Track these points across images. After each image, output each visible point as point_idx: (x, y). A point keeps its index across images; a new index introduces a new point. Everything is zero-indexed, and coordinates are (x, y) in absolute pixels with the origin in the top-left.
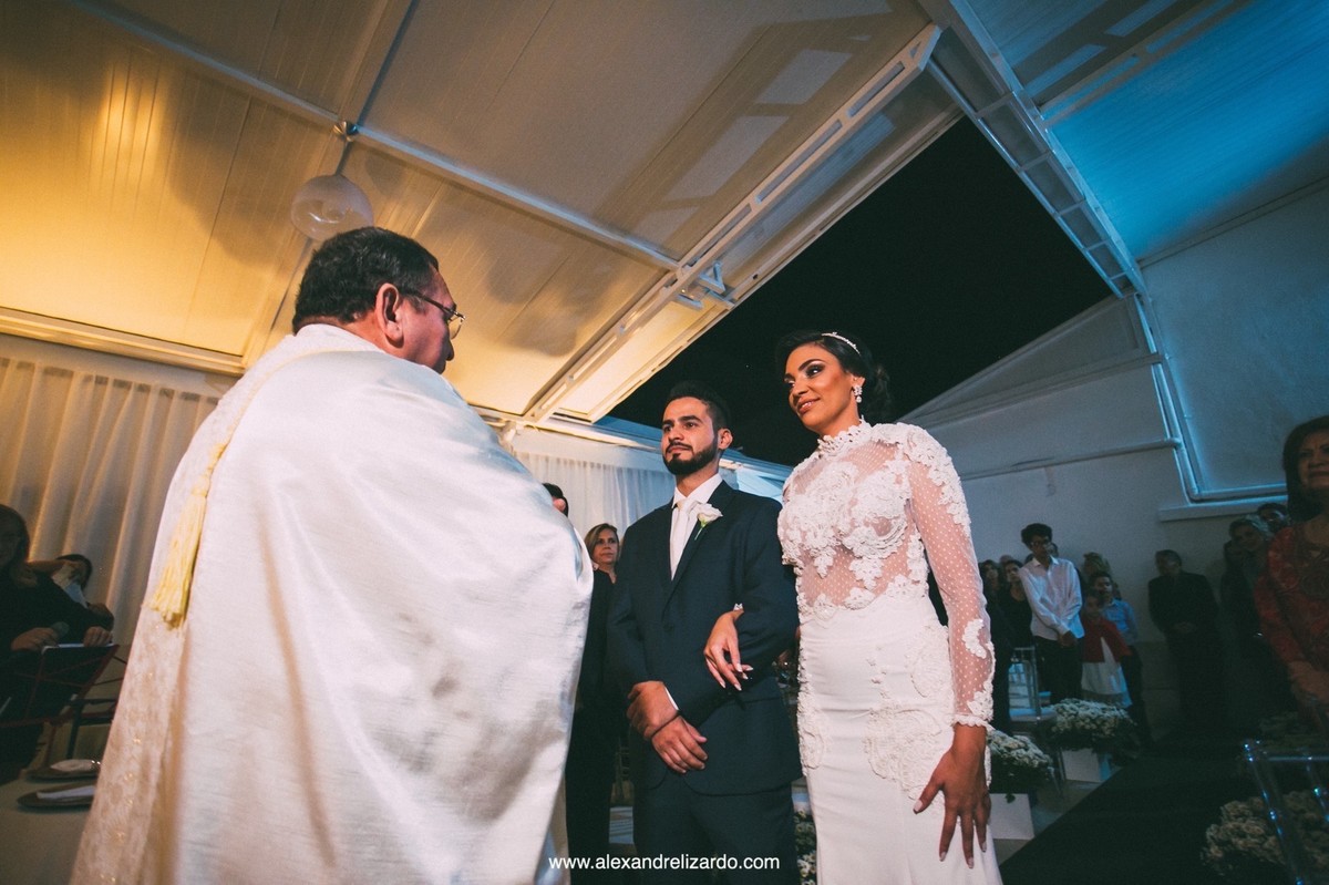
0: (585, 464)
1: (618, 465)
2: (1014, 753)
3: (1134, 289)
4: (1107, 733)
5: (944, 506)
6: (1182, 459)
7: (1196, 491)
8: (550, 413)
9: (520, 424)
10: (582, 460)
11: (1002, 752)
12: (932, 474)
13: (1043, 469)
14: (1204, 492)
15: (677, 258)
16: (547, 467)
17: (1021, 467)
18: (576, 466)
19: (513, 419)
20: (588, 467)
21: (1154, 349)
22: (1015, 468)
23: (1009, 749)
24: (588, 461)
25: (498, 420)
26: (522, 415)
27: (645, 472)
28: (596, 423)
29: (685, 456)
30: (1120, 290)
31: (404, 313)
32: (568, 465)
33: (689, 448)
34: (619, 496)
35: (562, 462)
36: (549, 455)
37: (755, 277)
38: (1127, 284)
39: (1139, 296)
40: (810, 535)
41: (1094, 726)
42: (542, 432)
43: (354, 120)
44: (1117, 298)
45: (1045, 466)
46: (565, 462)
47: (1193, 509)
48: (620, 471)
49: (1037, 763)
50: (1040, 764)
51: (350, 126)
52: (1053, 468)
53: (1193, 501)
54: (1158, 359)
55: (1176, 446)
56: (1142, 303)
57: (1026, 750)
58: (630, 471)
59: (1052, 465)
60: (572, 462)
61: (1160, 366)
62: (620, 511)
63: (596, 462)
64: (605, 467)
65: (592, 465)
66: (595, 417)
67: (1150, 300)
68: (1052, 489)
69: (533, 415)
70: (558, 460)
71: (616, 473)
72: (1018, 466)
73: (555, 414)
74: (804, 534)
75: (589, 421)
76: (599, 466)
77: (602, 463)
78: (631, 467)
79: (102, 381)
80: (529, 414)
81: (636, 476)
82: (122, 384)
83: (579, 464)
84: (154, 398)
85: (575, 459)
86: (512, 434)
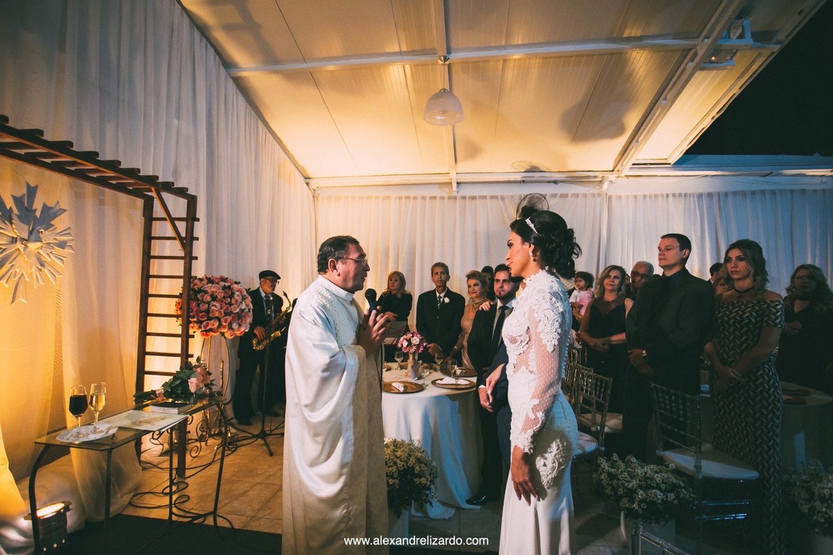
0: (667, 196)
1: (698, 191)
8: (630, 165)
9: (612, 177)
10: (665, 193)
16: (636, 202)
18: (660, 198)
19: (606, 174)
20: (671, 198)
25: (595, 177)
26: (613, 171)
28: (674, 163)
31: (340, 266)
32: (653, 198)
34: (698, 216)
35: (648, 196)
36: (637, 193)
42: (629, 178)
46: (651, 197)
48: (700, 195)
58: (710, 195)
60: (656, 196)
62: (699, 225)
63: (677, 192)
65: (674, 195)
66: (673, 160)
69: (618, 171)
70: (645, 196)
73: (633, 164)
75: (670, 164)
76: (680, 195)
77: (683, 193)
78: (711, 191)
79: (400, 198)
80: (616, 169)
81: (715, 199)
82: (407, 198)
83: (662, 195)
84: (419, 201)
85: (659, 193)
86: (607, 184)
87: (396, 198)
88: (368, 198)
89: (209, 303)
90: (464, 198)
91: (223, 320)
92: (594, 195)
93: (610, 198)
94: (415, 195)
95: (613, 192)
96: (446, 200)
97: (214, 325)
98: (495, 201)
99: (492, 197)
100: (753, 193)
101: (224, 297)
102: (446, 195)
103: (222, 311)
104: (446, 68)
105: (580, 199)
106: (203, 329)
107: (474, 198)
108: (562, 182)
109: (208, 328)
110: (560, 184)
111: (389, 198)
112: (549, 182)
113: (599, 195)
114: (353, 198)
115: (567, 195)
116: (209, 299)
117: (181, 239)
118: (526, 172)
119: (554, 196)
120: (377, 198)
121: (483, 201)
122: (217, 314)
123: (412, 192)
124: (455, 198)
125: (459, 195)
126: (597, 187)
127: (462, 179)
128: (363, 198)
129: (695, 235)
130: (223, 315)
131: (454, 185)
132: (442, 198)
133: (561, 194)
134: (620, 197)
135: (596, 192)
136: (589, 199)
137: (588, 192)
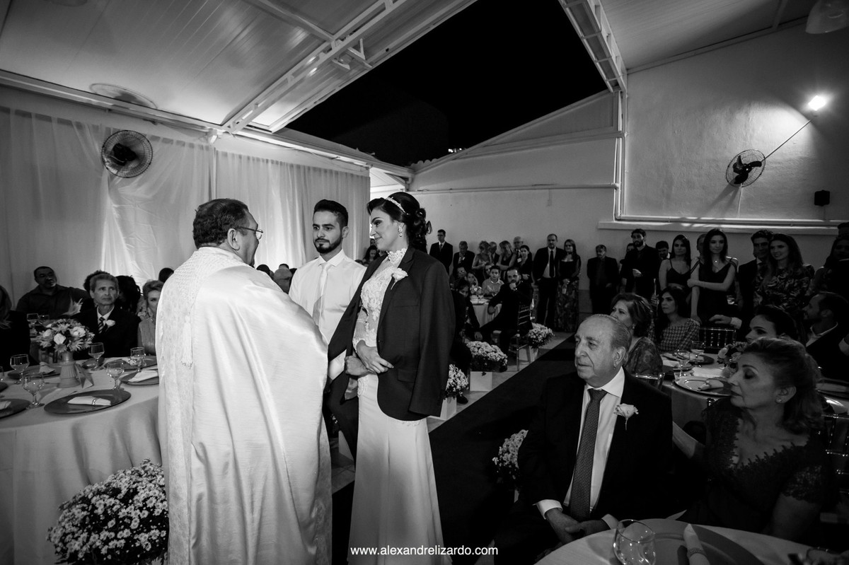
0: (267, 161)
1: (290, 162)
2: (489, 355)
3: (619, 88)
4: (540, 340)
6: (617, 196)
7: (619, 215)
8: (243, 125)
9: (220, 131)
10: (265, 158)
11: (484, 354)
13: (547, 191)
14: (622, 215)
15: (333, 32)
16: (241, 162)
17: (536, 187)
18: (261, 163)
19: (215, 128)
20: (270, 164)
21: (620, 129)
22: (533, 187)
23: (488, 352)
24: (269, 159)
25: (203, 127)
26: (221, 125)
27: (309, 168)
28: (275, 133)
29: (326, 246)
30: (612, 86)
32: (256, 161)
33: (328, 241)
34: (291, 184)
35: (251, 159)
36: (242, 154)
37: (387, 50)
38: (616, 85)
39: (621, 92)
40: (372, 300)
41: (535, 337)
42: (236, 137)
44: (609, 92)
45: (549, 189)
46: (254, 159)
47: (615, 224)
48: (292, 166)
49: (498, 359)
50: (501, 359)
52: (552, 190)
53: (616, 219)
54: (621, 135)
55: (616, 188)
56: (622, 97)
57: (495, 352)
58: (298, 167)
59: (553, 189)
60: (258, 160)
61: (621, 139)
62: (291, 193)
63: (275, 159)
64: (281, 163)
65: (272, 162)
66: (274, 129)
67: (627, 96)
68: (550, 203)
69: (229, 127)
70: (249, 158)
71: (289, 168)
72: (535, 186)
74: (370, 299)
75: (271, 132)
76: (277, 163)
77: (279, 161)
78: (299, 163)
80: (227, 124)
81: (302, 170)
83: (263, 160)
85: (260, 157)
86: (214, 138)
92: (202, 147)
93: (217, 153)
95: (220, 147)
98: (66, 127)
99: (62, 121)
105: (186, 149)
108: (162, 123)
110: (159, 125)
112: (145, 120)
113: (207, 149)
115: (172, 141)
118: (116, 99)
119: (156, 137)
126: (202, 139)
129: (289, 200)
133: (164, 139)
134: (225, 155)
135: (204, 144)
136: (196, 150)
137: (195, 143)
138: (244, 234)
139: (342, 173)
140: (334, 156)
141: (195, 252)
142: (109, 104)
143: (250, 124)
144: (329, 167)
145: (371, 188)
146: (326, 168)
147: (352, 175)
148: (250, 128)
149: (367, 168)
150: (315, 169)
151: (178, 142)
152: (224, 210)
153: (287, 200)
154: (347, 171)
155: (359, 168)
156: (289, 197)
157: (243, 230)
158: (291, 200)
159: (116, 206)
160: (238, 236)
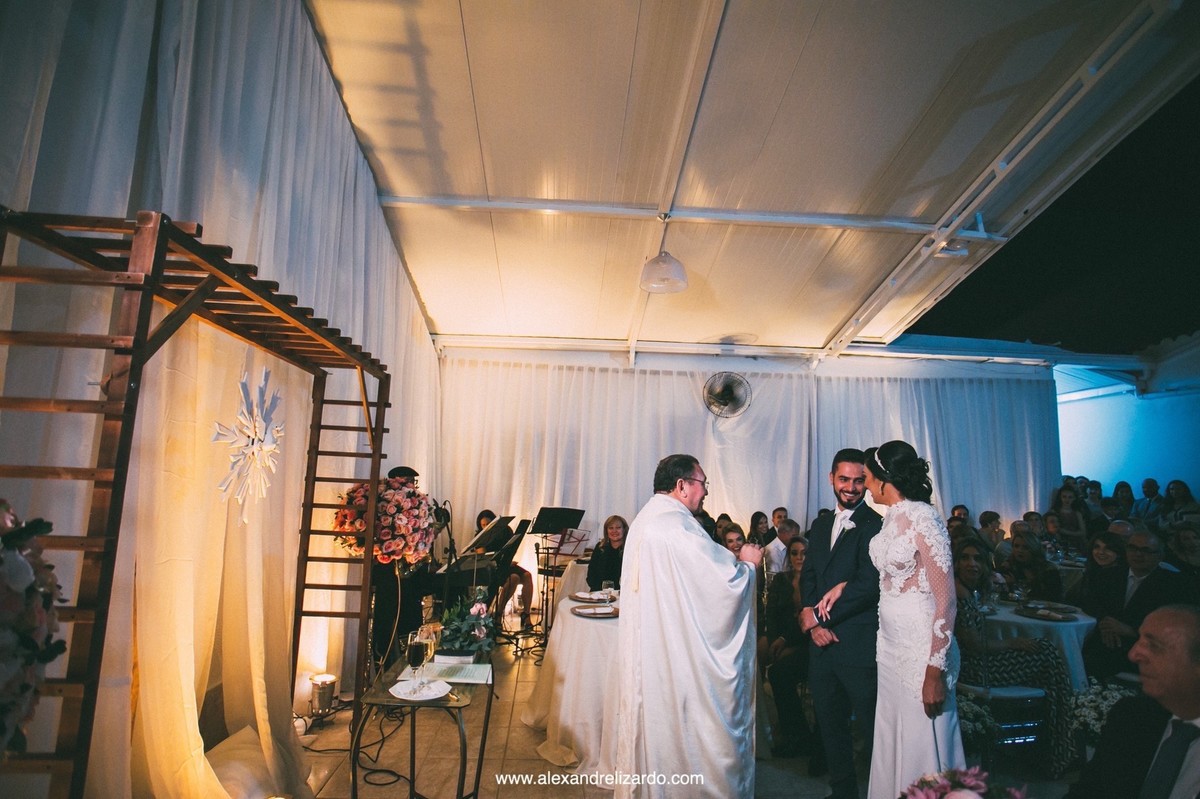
0: (882, 380)
1: (915, 377)
5: (933, 557)
8: (848, 343)
9: (821, 354)
10: (879, 377)
12: (926, 540)
15: (933, 221)
16: (848, 386)
18: (874, 383)
19: (816, 352)
20: (886, 382)
24: (885, 377)
25: (802, 354)
26: (822, 348)
27: (943, 381)
28: (891, 344)
32: (867, 383)
34: (916, 405)
35: (861, 380)
36: (849, 376)
37: (1026, 212)
42: (841, 358)
43: (668, 212)
46: (864, 381)
48: (917, 381)
51: (666, 215)
58: (927, 381)
60: (870, 380)
62: (916, 415)
63: (892, 376)
64: (902, 380)
65: (889, 380)
66: (889, 339)
69: (831, 348)
70: (858, 380)
71: (912, 384)
73: (852, 343)
75: (884, 343)
76: (896, 380)
77: (899, 377)
78: (928, 377)
79: (560, 368)
80: (828, 346)
81: (933, 385)
82: (570, 368)
83: (877, 379)
84: (585, 373)
85: (872, 376)
86: (815, 363)
87: (554, 368)
88: (515, 365)
89: (393, 516)
90: (644, 372)
91: (410, 538)
92: (800, 377)
93: (818, 380)
94: (581, 365)
95: (823, 373)
96: (620, 375)
97: (398, 545)
98: (683, 378)
99: (680, 373)
100: (971, 381)
101: (411, 508)
102: (621, 368)
103: (410, 526)
104: (664, 226)
105: (785, 380)
106: (384, 551)
107: (656, 373)
108: (762, 357)
109: (390, 550)
110: (760, 360)
111: (545, 367)
112: (747, 357)
113: (807, 377)
114: (496, 364)
115: (770, 375)
116: (393, 510)
117: (372, 430)
119: (755, 375)
120: (528, 366)
121: (668, 378)
122: (403, 531)
123: (576, 361)
124: (632, 372)
125: (638, 368)
126: (804, 367)
127: (643, 347)
128: (510, 365)
129: (914, 427)
130: (411, 531)
131: (632, 355)
132: (616, 371)
133: (763, 374)
134: (829, 380)
135: (803, 373)
136: (795, 380)
137: (793, 373)
138: (691, 484)
139: (998, 381)
140: (986, 358)
141: (652, 498)
142: (717, 350)
143: (855, 339)
144: (978, 375)
145: (1058, 397)
146: (970, 377)
147: (1019, 381)
148: (856, 344)
149: (1049, 368)
150: (952, 380)
151: (776, 375)
152: (676, 464)
153: (911, 427)
154: (1009, 376)
155: (1029, 370)
156: (913, 423)
157: (691, 481)
158: (917, 427)
159: (720, 447)
160: (686, 486)
